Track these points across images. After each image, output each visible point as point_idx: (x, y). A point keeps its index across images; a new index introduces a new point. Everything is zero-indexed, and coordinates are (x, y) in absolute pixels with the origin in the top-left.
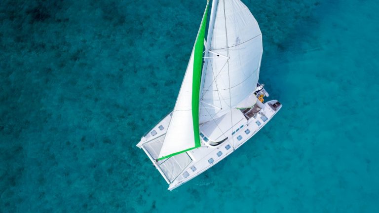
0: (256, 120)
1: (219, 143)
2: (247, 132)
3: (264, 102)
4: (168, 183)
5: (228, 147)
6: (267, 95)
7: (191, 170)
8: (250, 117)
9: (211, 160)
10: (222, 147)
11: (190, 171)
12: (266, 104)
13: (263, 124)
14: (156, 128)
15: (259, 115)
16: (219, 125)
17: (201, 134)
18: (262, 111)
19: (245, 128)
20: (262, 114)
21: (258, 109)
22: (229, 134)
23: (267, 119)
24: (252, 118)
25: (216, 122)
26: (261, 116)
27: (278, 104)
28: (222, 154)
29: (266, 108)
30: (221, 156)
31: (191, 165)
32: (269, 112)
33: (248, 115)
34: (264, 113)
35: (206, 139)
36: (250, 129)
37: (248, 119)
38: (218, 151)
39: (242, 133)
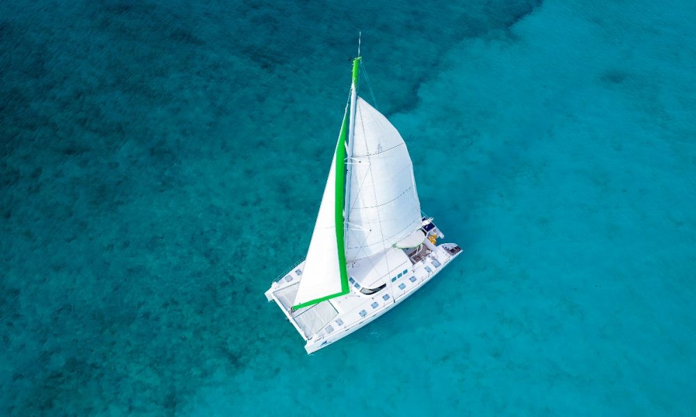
0: (425, 265)
1: (375, 291)
2: (413, 279)
3: (437, 244)
4: (306, 339)
5: (386, 297)
6: (442, 236)
7: (337, 324)
8: (417, 261)
9: (363, 313)
10: (378, 297)
11: (335, 325)
12: (440, 246)
13: (435, 271)
14: (292, 273)
15: (428, 260)
16: (376, 267)
17: (351, 279)
18: (433, 254)
19: (410, 274)
20: (433, 258)
21: (428, 252)
22: (387, 280)
23: (440, 264)
24: (420, 263)
25: (372, 261)
26: (432, 261)
27: (458, 249)
28: (378, 305)
29: (439, 251)
30: (377, 308)
31: (336, 319)
32: (442, 256)
33: (414, 259)
34: (436, 257)
35: (357, 286)
36: (416, 277)
37: (414, 263)
38: (373, 302)
39: (405, 279)
